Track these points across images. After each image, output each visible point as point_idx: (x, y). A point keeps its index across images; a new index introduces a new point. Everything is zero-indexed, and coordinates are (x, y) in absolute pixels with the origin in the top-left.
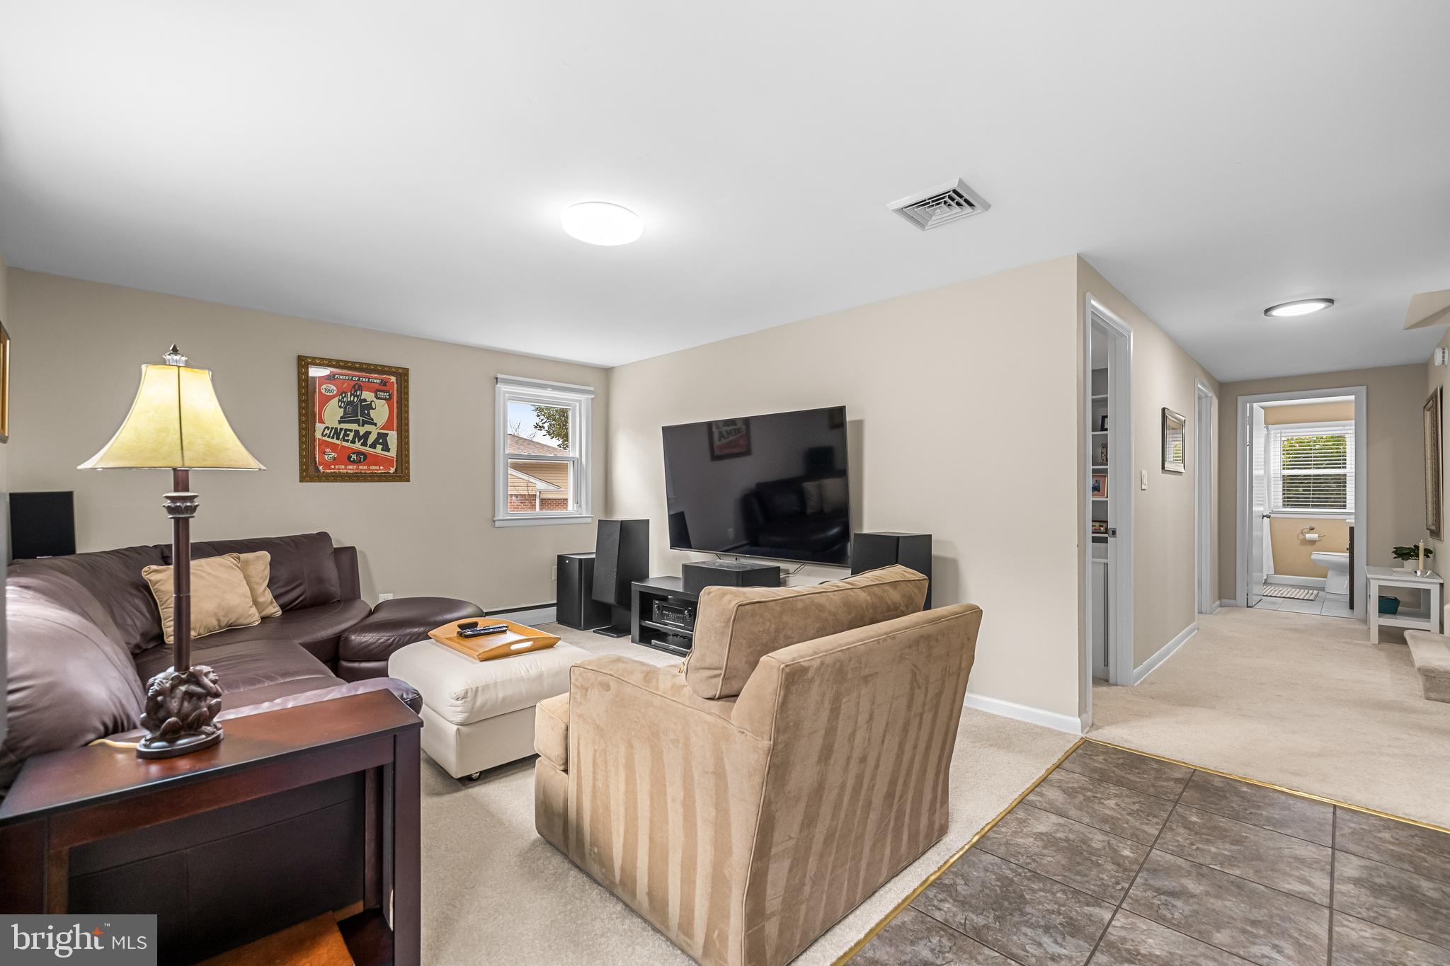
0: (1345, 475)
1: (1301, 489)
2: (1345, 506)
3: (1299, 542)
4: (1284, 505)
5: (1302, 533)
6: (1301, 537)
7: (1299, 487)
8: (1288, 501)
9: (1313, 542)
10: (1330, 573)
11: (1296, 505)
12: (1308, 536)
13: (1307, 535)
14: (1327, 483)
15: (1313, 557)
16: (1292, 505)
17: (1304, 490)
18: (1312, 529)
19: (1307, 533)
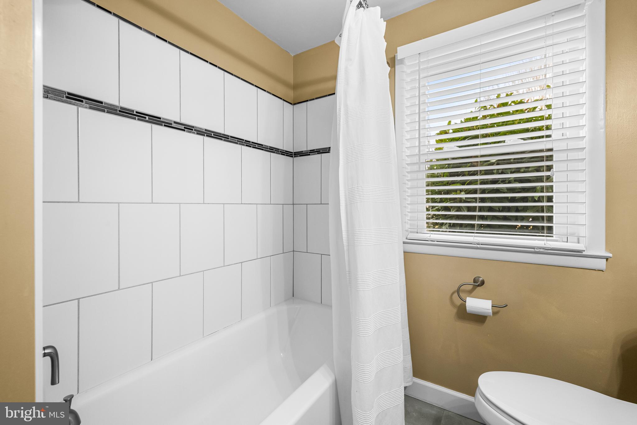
3: (455, 310)
6: (458, 302)
9: (479, 318)
18: (479, 283)
19: (470, 293)
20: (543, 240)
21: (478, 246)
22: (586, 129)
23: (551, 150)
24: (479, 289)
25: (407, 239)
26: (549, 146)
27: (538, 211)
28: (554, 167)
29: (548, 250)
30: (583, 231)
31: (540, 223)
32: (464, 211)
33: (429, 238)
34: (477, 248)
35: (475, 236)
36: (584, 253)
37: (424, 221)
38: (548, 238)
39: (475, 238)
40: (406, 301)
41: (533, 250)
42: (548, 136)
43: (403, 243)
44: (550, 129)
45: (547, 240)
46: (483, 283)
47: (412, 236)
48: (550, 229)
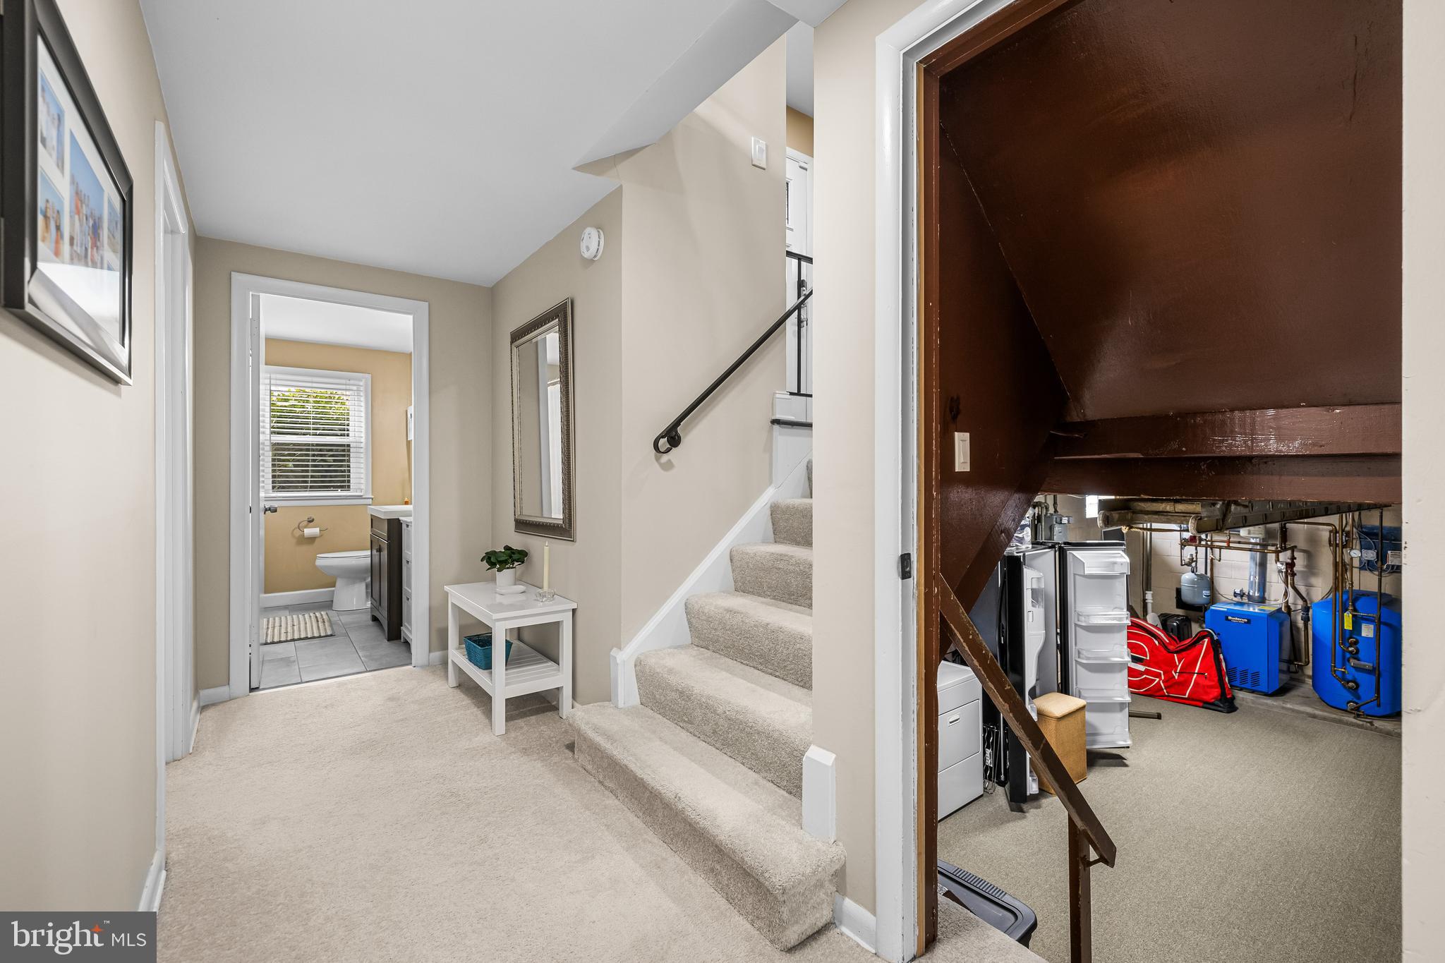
0: (349, 446)
1: (291, 464)
2: (349, 487)
4: (273, 487)
5: (299, 527)
6: (298, 533)
7: (288, 461)
8: (277, 482)
9: (312, 540)
10: (339, 583)
11: (283, 487)
12: (308, 532)
13: (305, 530)
14: (321, 455)
15: (319, 562)
17: (295, 466)
18: (311, 521)
19: (306, 527)
24: (311, 524)
27: (342, 477)
29: (349, 496)
30: (364, 487)
31: (344, 483)
33: (277, 496)
36: (363, 497)
38: (349, 491)
41: (341, 497)
46: (313, 520)
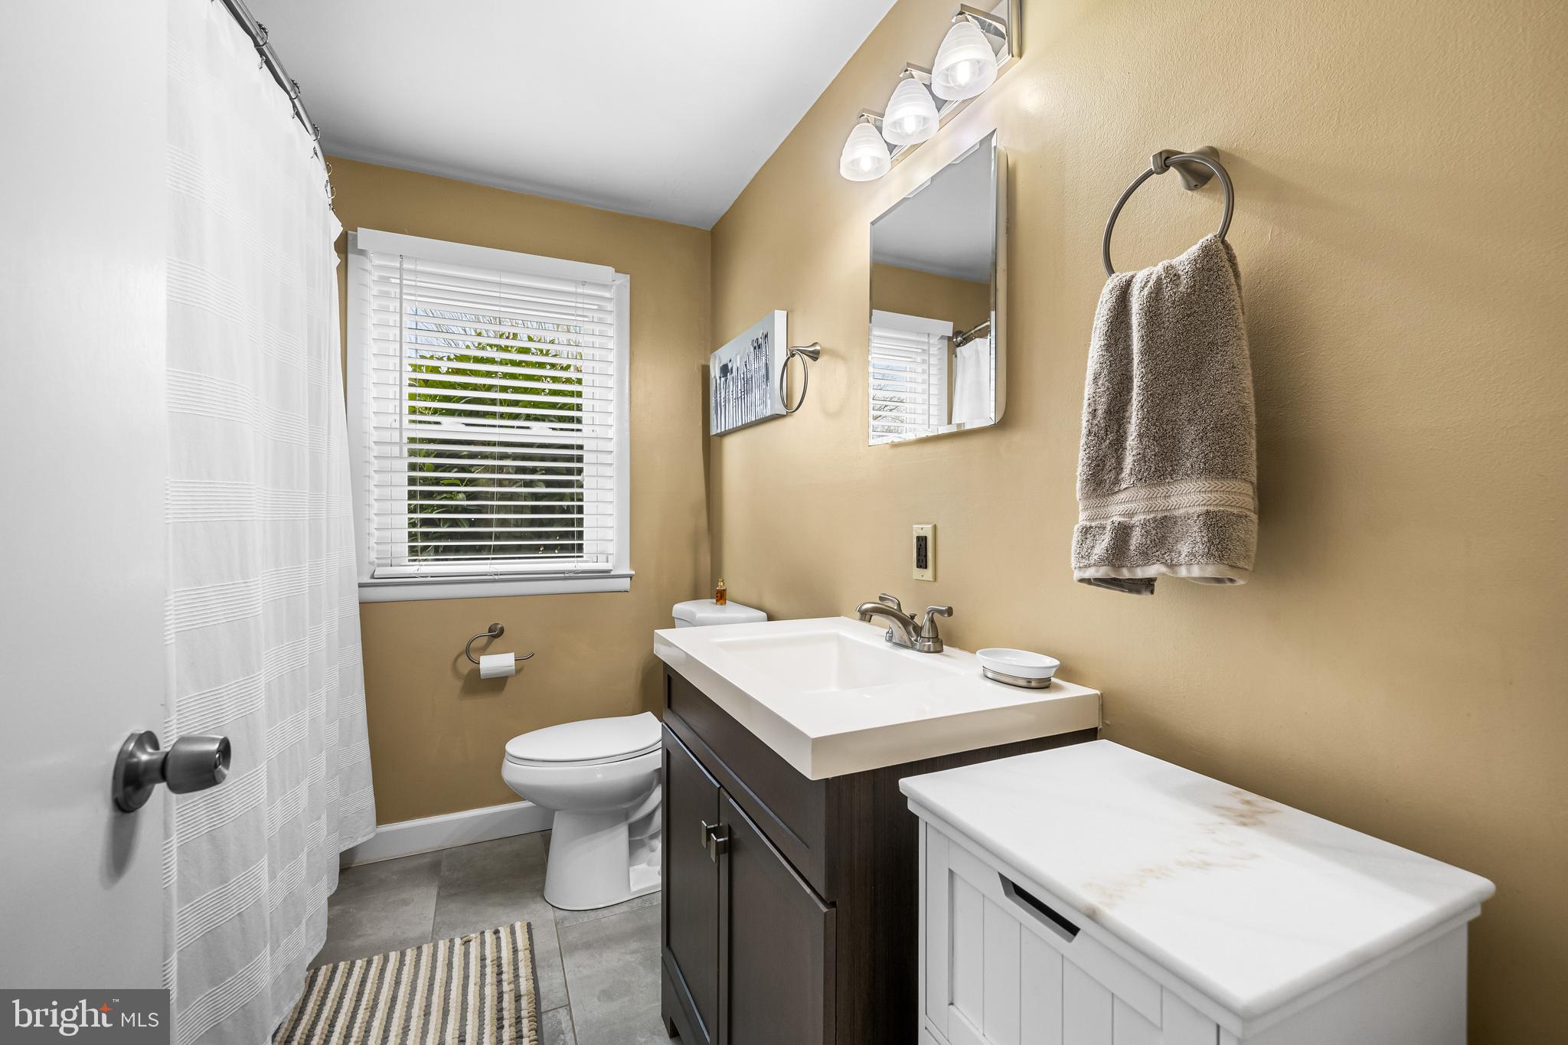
3: (459, 684)
4: (413, 550)
5: (467, 651)
6: (465, 666)
8: (426, 536)
9: (498, 683)
11: (447, 550)
12: (489, 663)
13: (482, 659)
16: (437, 549)
18: (496, 632)
19: (484, 650)
20: (573, 562)
21: (496, 577)
22: (613, 428)
23: (580, 447)
24: (497, 640)
25: (373, 577)
26: (579, 442)
27: (567, 525)
28: (584, 470)
29: (580, 573)
30: (611, 548)
31: (570, 540)
32: (464, 527)
33: (416, 572)
34: (495, 581)
35: (491, 564)
36: (612, 573)
37: (403, 544)
38: (579, 559)
39: (492, 566)
40: (364, 691)
41: (563, 575)
42: (578, 430)
43: (359, 587)
44: (581, 410)
45: (578, 562)
46: (502, 631)
47: (379, 572)
48: (580, 547)
